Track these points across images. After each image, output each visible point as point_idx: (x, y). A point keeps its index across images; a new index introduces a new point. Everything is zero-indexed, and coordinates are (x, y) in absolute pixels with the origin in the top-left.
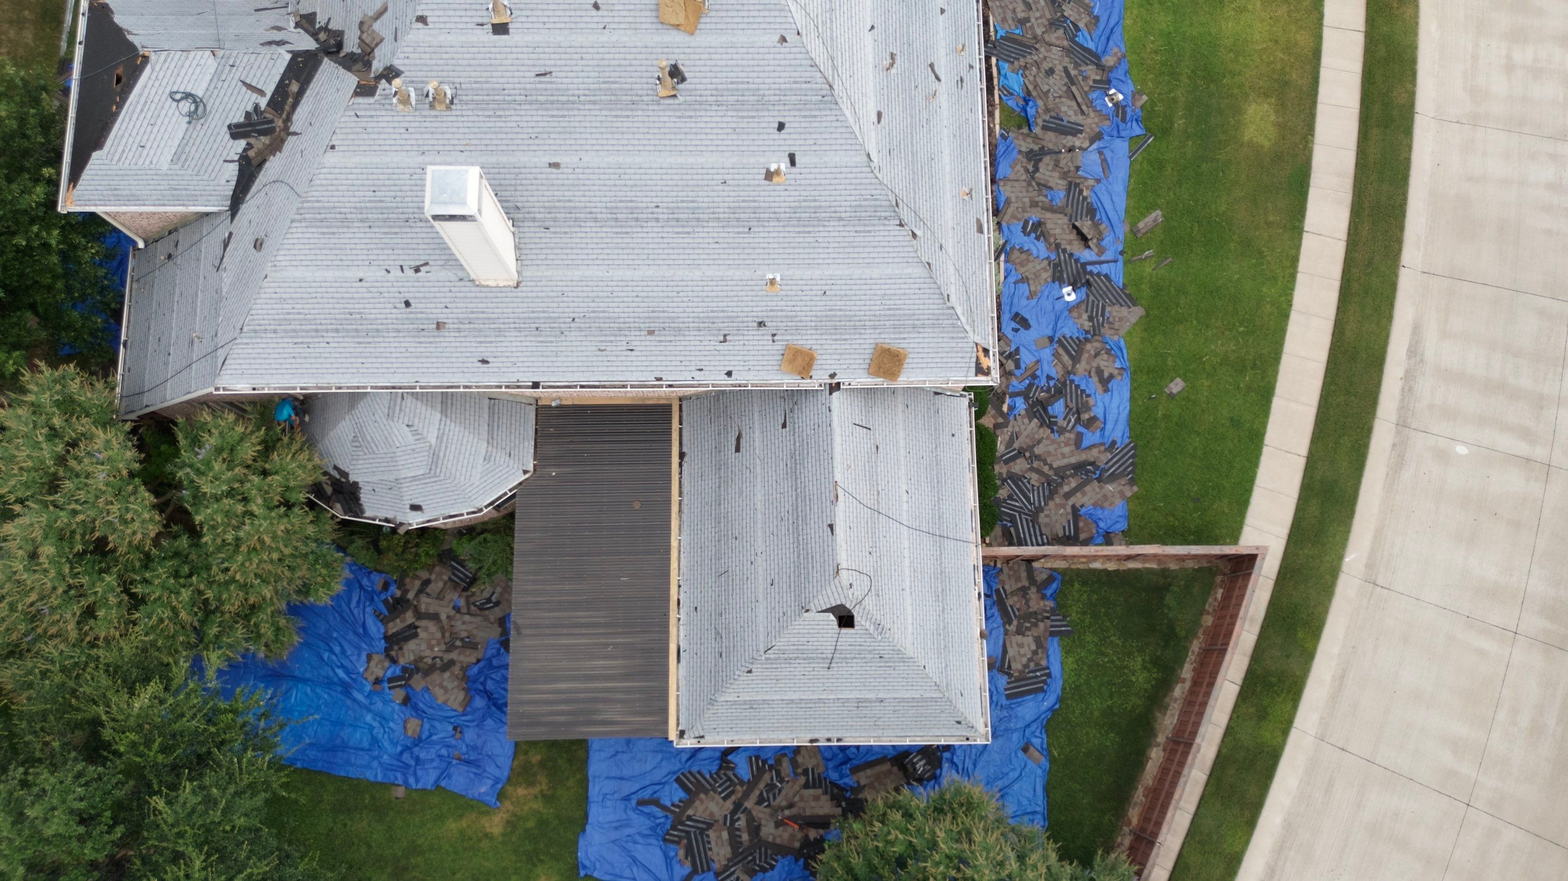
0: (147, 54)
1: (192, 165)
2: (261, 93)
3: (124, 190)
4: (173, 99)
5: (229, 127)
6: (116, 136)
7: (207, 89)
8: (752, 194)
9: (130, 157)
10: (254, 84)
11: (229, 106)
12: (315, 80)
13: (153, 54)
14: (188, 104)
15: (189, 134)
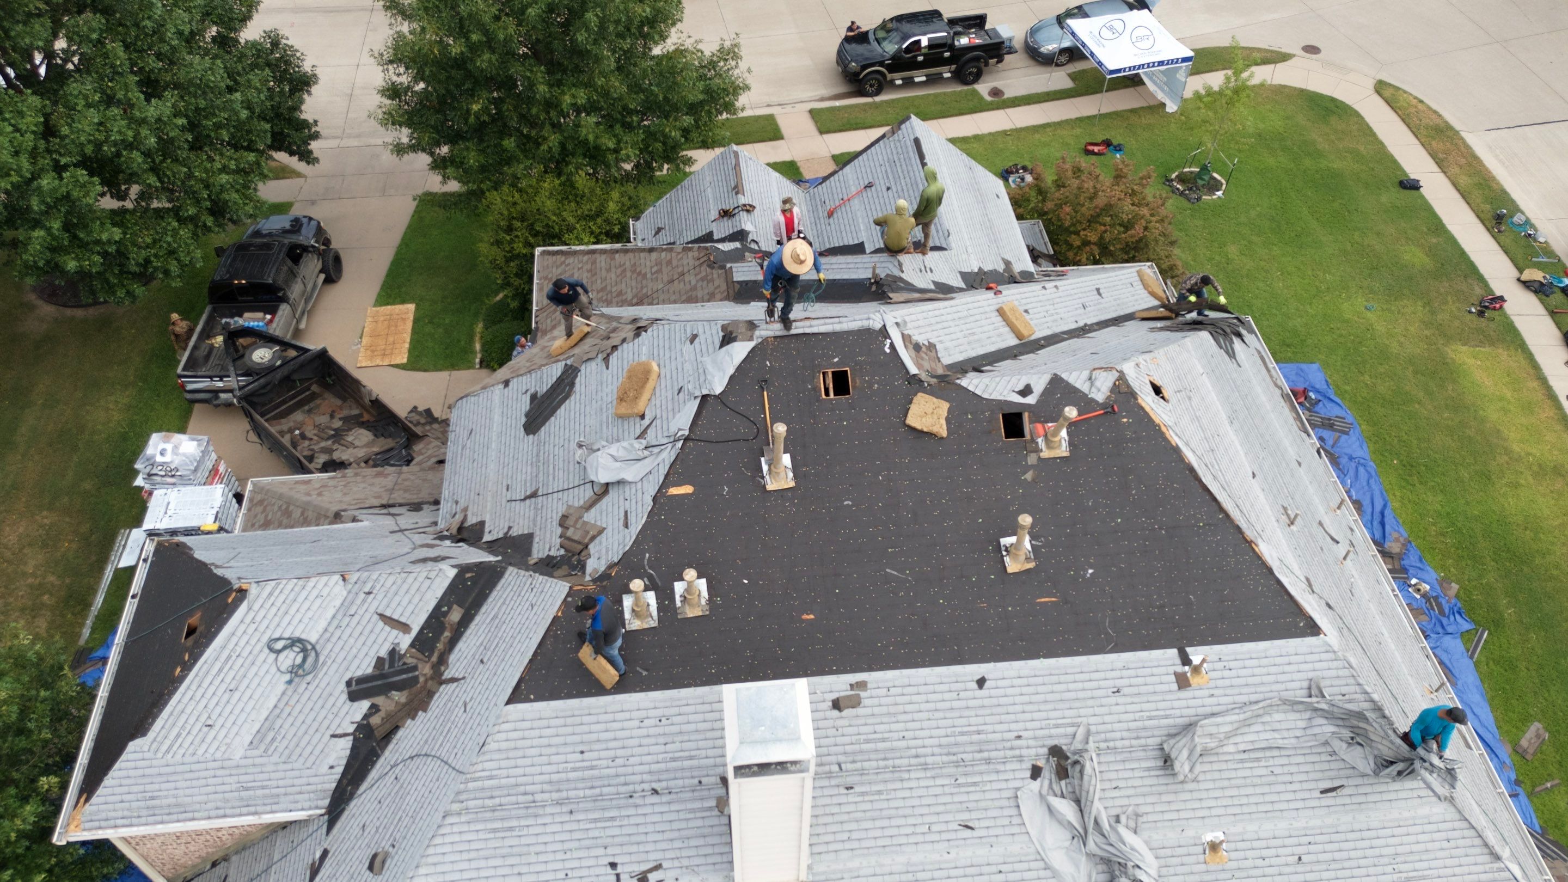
0: (244, 587)
1: (280, 749)
2: (405, 628)
3: (166, 797)
4: (271, 650)
5: (349, 684)
6: (171, 714)
7: (326, 630)
8: (1162, 705)
9: (186, 745)
10: (395, 617)
11: (354, 651)
12: (490, 599)
13: (254, 585)
14: (292, 655)
15: (285, 698)
